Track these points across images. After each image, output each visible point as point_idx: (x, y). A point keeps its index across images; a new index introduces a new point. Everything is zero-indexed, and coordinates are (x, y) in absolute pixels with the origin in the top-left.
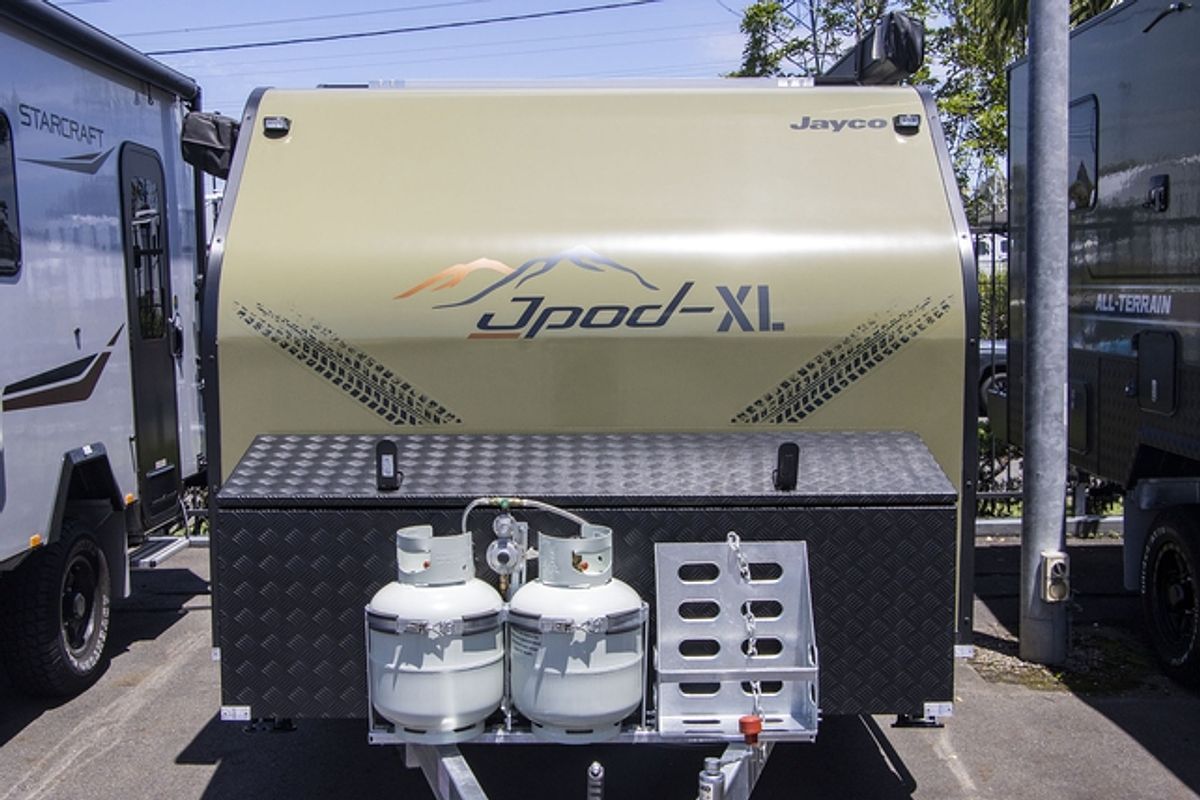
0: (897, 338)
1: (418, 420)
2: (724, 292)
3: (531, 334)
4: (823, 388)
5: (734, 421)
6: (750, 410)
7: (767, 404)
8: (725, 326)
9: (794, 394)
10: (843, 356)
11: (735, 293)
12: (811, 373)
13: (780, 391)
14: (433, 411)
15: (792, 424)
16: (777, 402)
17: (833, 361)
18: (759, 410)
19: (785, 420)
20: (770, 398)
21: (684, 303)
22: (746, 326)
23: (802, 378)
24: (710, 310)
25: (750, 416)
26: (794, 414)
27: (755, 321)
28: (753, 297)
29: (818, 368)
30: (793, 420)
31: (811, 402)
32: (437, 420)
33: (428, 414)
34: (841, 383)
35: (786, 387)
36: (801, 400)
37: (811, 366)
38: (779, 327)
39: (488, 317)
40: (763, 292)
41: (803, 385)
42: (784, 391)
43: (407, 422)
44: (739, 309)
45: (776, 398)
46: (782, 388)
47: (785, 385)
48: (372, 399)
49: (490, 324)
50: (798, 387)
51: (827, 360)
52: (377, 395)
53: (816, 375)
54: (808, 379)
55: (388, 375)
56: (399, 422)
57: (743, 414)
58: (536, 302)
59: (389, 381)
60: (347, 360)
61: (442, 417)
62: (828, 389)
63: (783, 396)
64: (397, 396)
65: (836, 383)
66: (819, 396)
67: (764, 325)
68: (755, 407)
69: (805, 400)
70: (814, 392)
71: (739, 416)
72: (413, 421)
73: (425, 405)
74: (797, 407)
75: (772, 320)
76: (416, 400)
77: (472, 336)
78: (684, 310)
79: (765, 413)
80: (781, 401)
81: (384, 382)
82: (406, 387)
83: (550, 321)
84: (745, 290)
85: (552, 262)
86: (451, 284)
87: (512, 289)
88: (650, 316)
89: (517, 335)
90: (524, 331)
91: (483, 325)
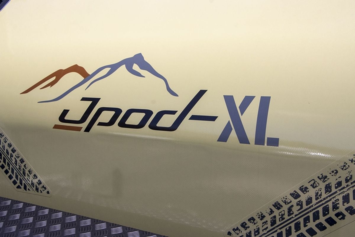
1: (28, 187)
2: (229, 100)
3: (88, 129)
4: (316, 217)
6: (244, 225)
7: (260, 223)
8: (224, 137)
9: (286, 217)
10: (339, 184)
11: (238, 103)
12: (303, 198)
14: (35, 182)
16: (269, 223)
17: (328, 188)
20: (262, 217)
21: (196, 110)
22: (243, 139)
23: (294, 202)
24: (213, 119)
27: (251, 131)
28: (254, 108)
29: (312, 193)
32: (37, 189)
33: (33, 184)
34: (337, 215)
35: (278, 209)
36: (293, 225)
37: (304, 190)
38: (274, 142)
39: (65, 112)
40: (265, 102)
41: (295, 209)
42: (276, 212)
43: (23, 187)
44: (239, 119)
45: (268, 218)
46: (274, 209)
47: (277, 206)
48: (6, 167)
49: (66, 118)
50: (290, 210)
51: (322, 185)
52: (8, 165)
53: (309, 201)
54: (300, 204)
55: (14, 151)
56: (19, 187)
57: (237, 229)
58: (95, 101)
59: (14, 155)
61: (40, 187)
62: (322, 219)
63: (275, 217)
64: (18, 167)
65: (332, 214)
66: (312, 224)
67: (260, 140)
68: (249, 224)
70: (307, 220)
71: (234, 230)
72: (25, 188)
73: (31, 176)
75: (269, 133)
76: (27, 172)
77: (56, 127)
78: (194, 118)
80: (273, 222)
81: (12, 156)
82: (22, 161)
83: (101, 119)
84: (248, 100)
85: (114, 68)
86: (52, 84)
87: (83, 92)
88: (167, 121)
89: (79, 129)
90: (85, 125)
91: (62, 118)
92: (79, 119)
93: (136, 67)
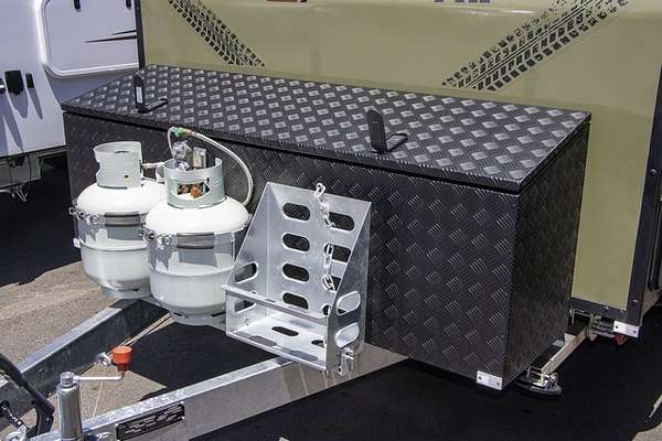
0: (594, 15)
1: (241, 62)
4: (519, 60)
5: (444, 84)
6: (457, 75)
7: (471, 70)
9: (494, 64)
10: (540, 30)
12: (509, 46)
13: (482, 60)
14: (249, 55)
15: (490, 91)
16: (479, 71)
17: (530, 35)
18: (464, 76)
19: (485, 87)
20: (474, 65)
23: (502, 50)
25: (457, 81)
26: (493, 84)
29: (517, 41)
30: (492, 88)
31: (508, 73)
32: (251, 63)
33: (246, 58)
34: (537, 57)
35: (488, 57)
36: (499, 70)
37: (510, 39)
41: (502, 57)
42: (486, 60)
43: (235, 62)
45: (479, 67)
46: (484, 58)
47: (487, 55)
48: (216, 44)
50: (498, 57)
51: (526, 33)
52: (219, 42)
53: (514, 48)
54: (506, 52)
55: (223, 27)
56: (230, 63)
57: (451, 79)
59: (224, 31)
60: (203, 14)
61: (254, 61)
62: (524, 62)
63: (484, 65)
64: (229, 43)
65: (532, 57)
66: (515, 67)
68: (462, 73)
69: (503, 71)
70: (511, 64)
71: (448, 80)
72: (238, 63)
73: (244, 51)
74: (496, 77)
76: (239, 47)
79: (469, 79)
80: (483, 69)
81: (222, 32)
82: (233, 37)
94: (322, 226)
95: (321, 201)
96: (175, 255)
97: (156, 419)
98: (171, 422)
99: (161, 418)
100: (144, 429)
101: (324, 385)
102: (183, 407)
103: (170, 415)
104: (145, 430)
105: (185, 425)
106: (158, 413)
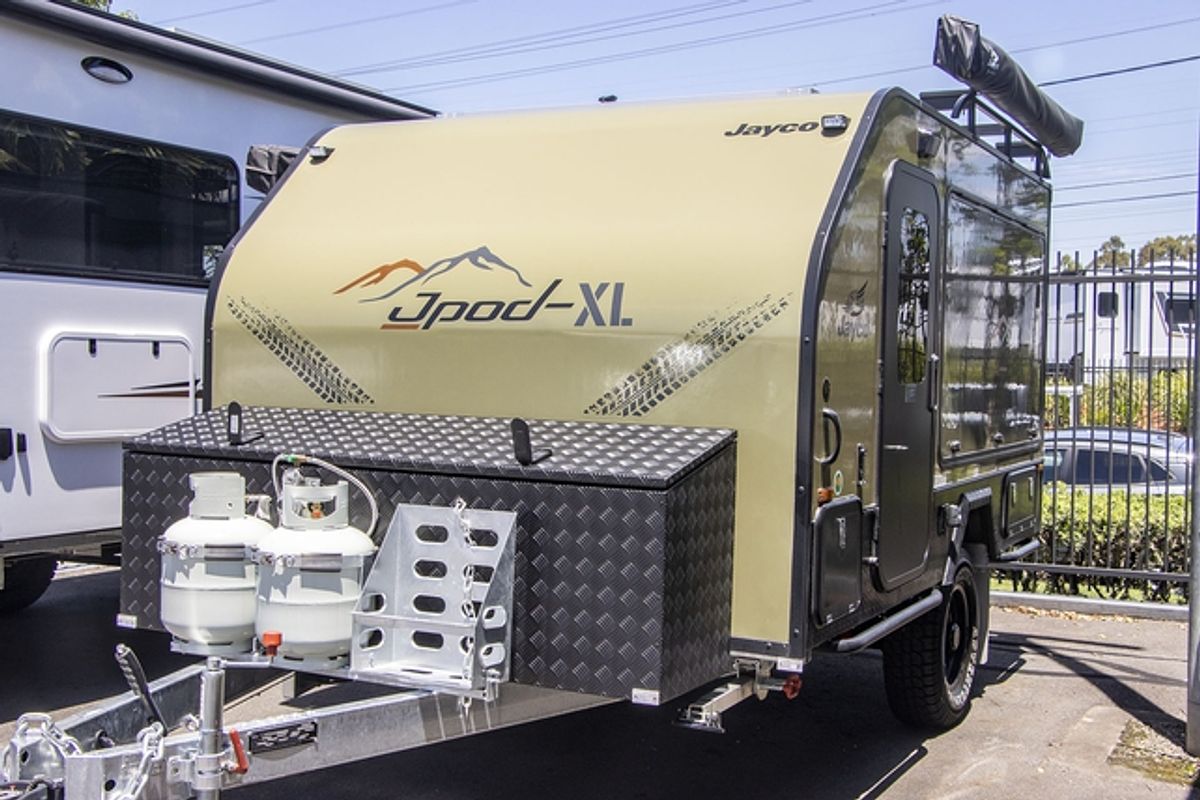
0: (734, 336)
1: (344, 399)
2: (585, 288)
3: (427, 327)
4: (665, 383)
5: (586, 412)
6: (600, 402)
7: (615, 397)
8: (581, 322)
9: (639, 388)
10: (683, 352)
11: (594, 290)
12: (654, 368)
13: (626, 385)
14: (354, 392)
15: (636, 417)
16: (624, 396)
17: (674, 357)
18: (608, 402)
19: (630, 413)
20: (617, 391)
21: (550, 300)
22: (599, 321)
23: (646, 373)
24: (569, 305)
25: (600, 408)
26: (638, 409)
27: (606, 316)
28: (609, 293)
29: (661, 363)
30: (637, 414)
31: (654, 397)
32: (357, 400)
33: (350, 395)
34: (681, 379)
35: (632, 381)
36: (645, 394)
37: (654, 361)
38: (628, 322)
39: (397, 310)
40: (619, 288)
41: (647, 380)
42: (631, 385)
43: (336, 400)
44: (595, 305)
45: (623, 391)
46: (628, 382)
47: (631, 379)
48: (312, 379)
49: (398, 316)
50: (642, 380)
51: (669, 356)
52: (316, 377)
53: (659, 370)
54: (651, 374)
55: (324, 359)
56: (330, 401)
57: (594, 406)
58: (435, 296)
59: (324, 364)
60: (297, 346)
61: (360, 397)
62: (669, 384)
63: (629, 389)
64: (329, 377)
65: (677, 379)
66: (661, 391)
67: (614, 322)
68: (604, 400)
69: (649, 395)
70: (656, 388)
71: (591, 408)
72: (339, 401)
73: (349, 386)
74: (641, 401)
75: (623, 316)
76: (342, 382)
77: (385, 327)
78: (549, 306)
79: (612, 406)
80: (627, 394)
81: (320, 366)
82: (336, 370)
83: (442, 314)
84: (603, 287)
85: (455, 262)
86: (376, 281)
87: (419, 286)
88: (521, 311)
89: (416, 327)
90: (423, 322)
91: (393, 317)
92: (415, 316)
93: (481, 260)
94: (461, 546)
95: (461, 518)
96: (297, 579)
97: (288, 735)
98: (304, 742)
99: (294, 734)
100: (276, 743)
101: (462, 732)
102: (316, 725)
103: (303, 732)
104: (277, 745)
105: (317, 749)
106: (292, 728)
